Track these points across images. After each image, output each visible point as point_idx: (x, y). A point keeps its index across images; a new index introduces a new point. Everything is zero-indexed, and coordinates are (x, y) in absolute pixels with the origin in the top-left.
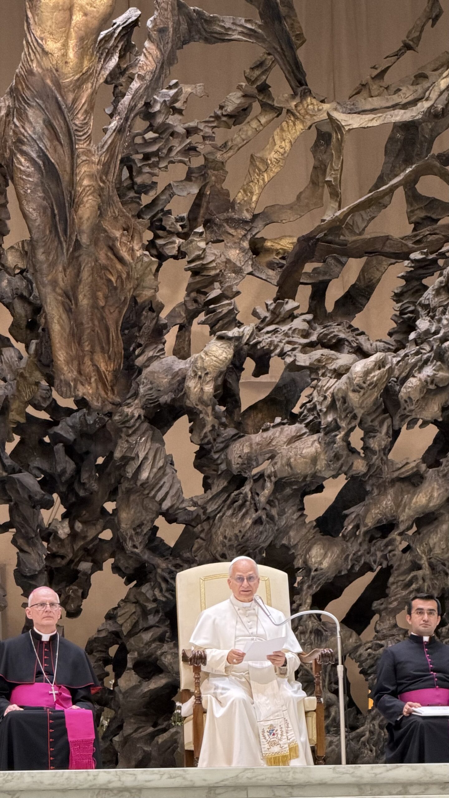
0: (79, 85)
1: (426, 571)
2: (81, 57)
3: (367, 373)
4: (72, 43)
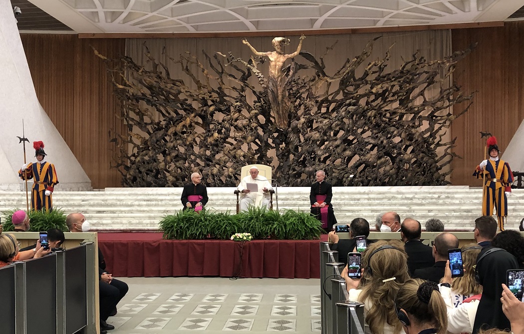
0: (278, 77)
1: (337, 154)
2: (278, 73)
3: (326, 123)
4: (276, 71)
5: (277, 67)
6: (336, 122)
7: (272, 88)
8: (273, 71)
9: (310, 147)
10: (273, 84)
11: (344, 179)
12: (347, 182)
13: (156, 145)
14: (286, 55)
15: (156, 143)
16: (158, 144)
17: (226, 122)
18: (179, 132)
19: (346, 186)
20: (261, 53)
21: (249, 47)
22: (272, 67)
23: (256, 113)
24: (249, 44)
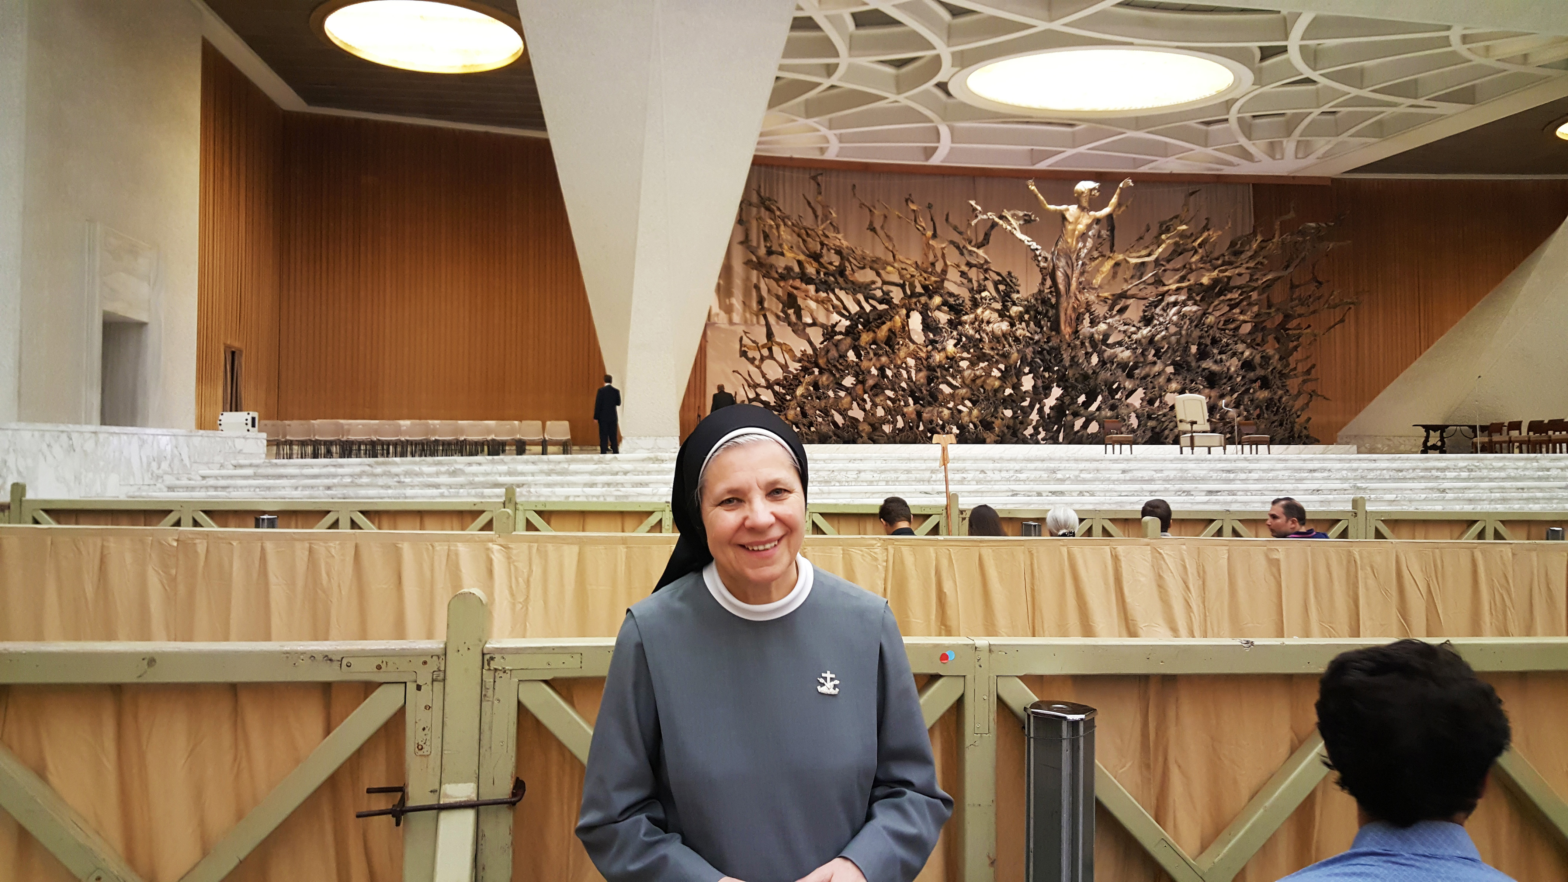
5: (1077, 232)
6: (1163, 333)
7: (1066, 268)
8: (1069, 240)
9: (1111, 374)
10: (1067, 263)
11: (1167, 432)
12: (1171, 436)
13: (838, 365)
14: (1092, 213)
15: (838, 361)
16: (841, 364)
17: (967, 326)
18: (882, 342)
19: (1169, 444)
20: (1052, 207)
21: (1036, 196)
22: (1070, 234)
23: (1021, 312)
24: (1036, 190)
